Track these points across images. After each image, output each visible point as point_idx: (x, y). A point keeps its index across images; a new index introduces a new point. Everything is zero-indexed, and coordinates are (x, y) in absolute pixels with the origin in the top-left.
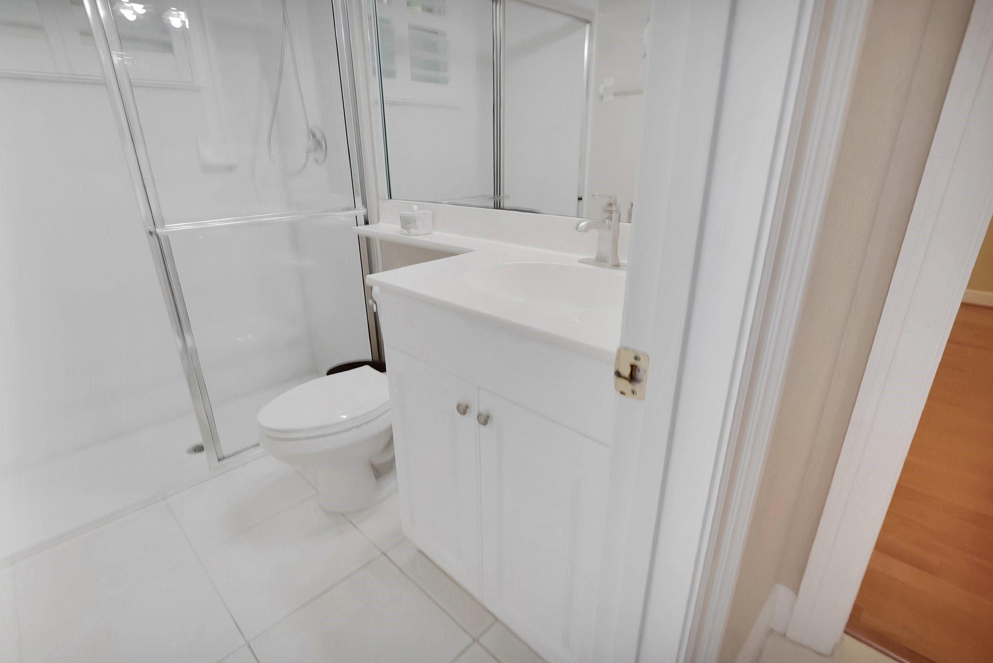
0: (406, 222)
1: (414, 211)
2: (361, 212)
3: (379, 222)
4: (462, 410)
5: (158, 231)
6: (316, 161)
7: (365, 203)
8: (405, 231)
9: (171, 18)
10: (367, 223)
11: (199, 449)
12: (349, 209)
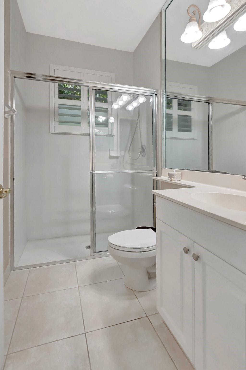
0: (171, 176)
1: (174, 172)
2: (155, 172)
3: (161, 176)
4: (186, 251)
5: (93, 172)
6: (143, 156)
7: (157, 169)
8: (170, 179)
9: (110, 120)
10: (157, 176)
11: (89, 247)
12: (151, 171)
